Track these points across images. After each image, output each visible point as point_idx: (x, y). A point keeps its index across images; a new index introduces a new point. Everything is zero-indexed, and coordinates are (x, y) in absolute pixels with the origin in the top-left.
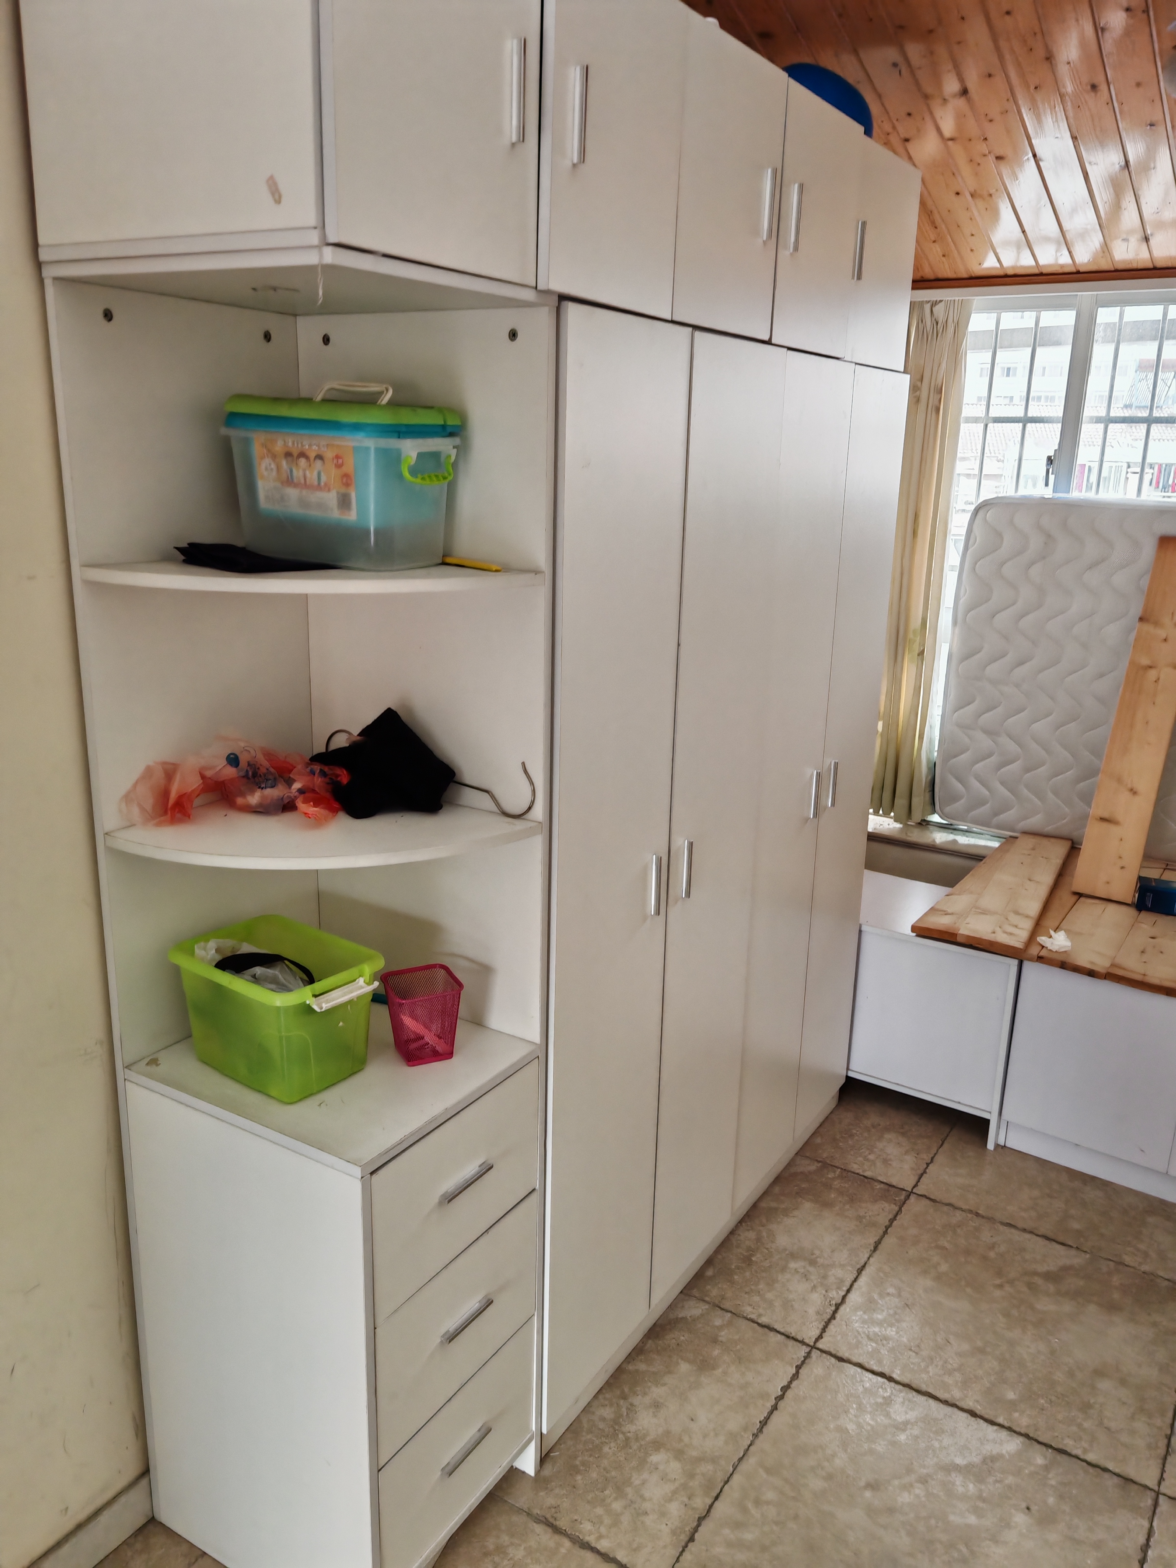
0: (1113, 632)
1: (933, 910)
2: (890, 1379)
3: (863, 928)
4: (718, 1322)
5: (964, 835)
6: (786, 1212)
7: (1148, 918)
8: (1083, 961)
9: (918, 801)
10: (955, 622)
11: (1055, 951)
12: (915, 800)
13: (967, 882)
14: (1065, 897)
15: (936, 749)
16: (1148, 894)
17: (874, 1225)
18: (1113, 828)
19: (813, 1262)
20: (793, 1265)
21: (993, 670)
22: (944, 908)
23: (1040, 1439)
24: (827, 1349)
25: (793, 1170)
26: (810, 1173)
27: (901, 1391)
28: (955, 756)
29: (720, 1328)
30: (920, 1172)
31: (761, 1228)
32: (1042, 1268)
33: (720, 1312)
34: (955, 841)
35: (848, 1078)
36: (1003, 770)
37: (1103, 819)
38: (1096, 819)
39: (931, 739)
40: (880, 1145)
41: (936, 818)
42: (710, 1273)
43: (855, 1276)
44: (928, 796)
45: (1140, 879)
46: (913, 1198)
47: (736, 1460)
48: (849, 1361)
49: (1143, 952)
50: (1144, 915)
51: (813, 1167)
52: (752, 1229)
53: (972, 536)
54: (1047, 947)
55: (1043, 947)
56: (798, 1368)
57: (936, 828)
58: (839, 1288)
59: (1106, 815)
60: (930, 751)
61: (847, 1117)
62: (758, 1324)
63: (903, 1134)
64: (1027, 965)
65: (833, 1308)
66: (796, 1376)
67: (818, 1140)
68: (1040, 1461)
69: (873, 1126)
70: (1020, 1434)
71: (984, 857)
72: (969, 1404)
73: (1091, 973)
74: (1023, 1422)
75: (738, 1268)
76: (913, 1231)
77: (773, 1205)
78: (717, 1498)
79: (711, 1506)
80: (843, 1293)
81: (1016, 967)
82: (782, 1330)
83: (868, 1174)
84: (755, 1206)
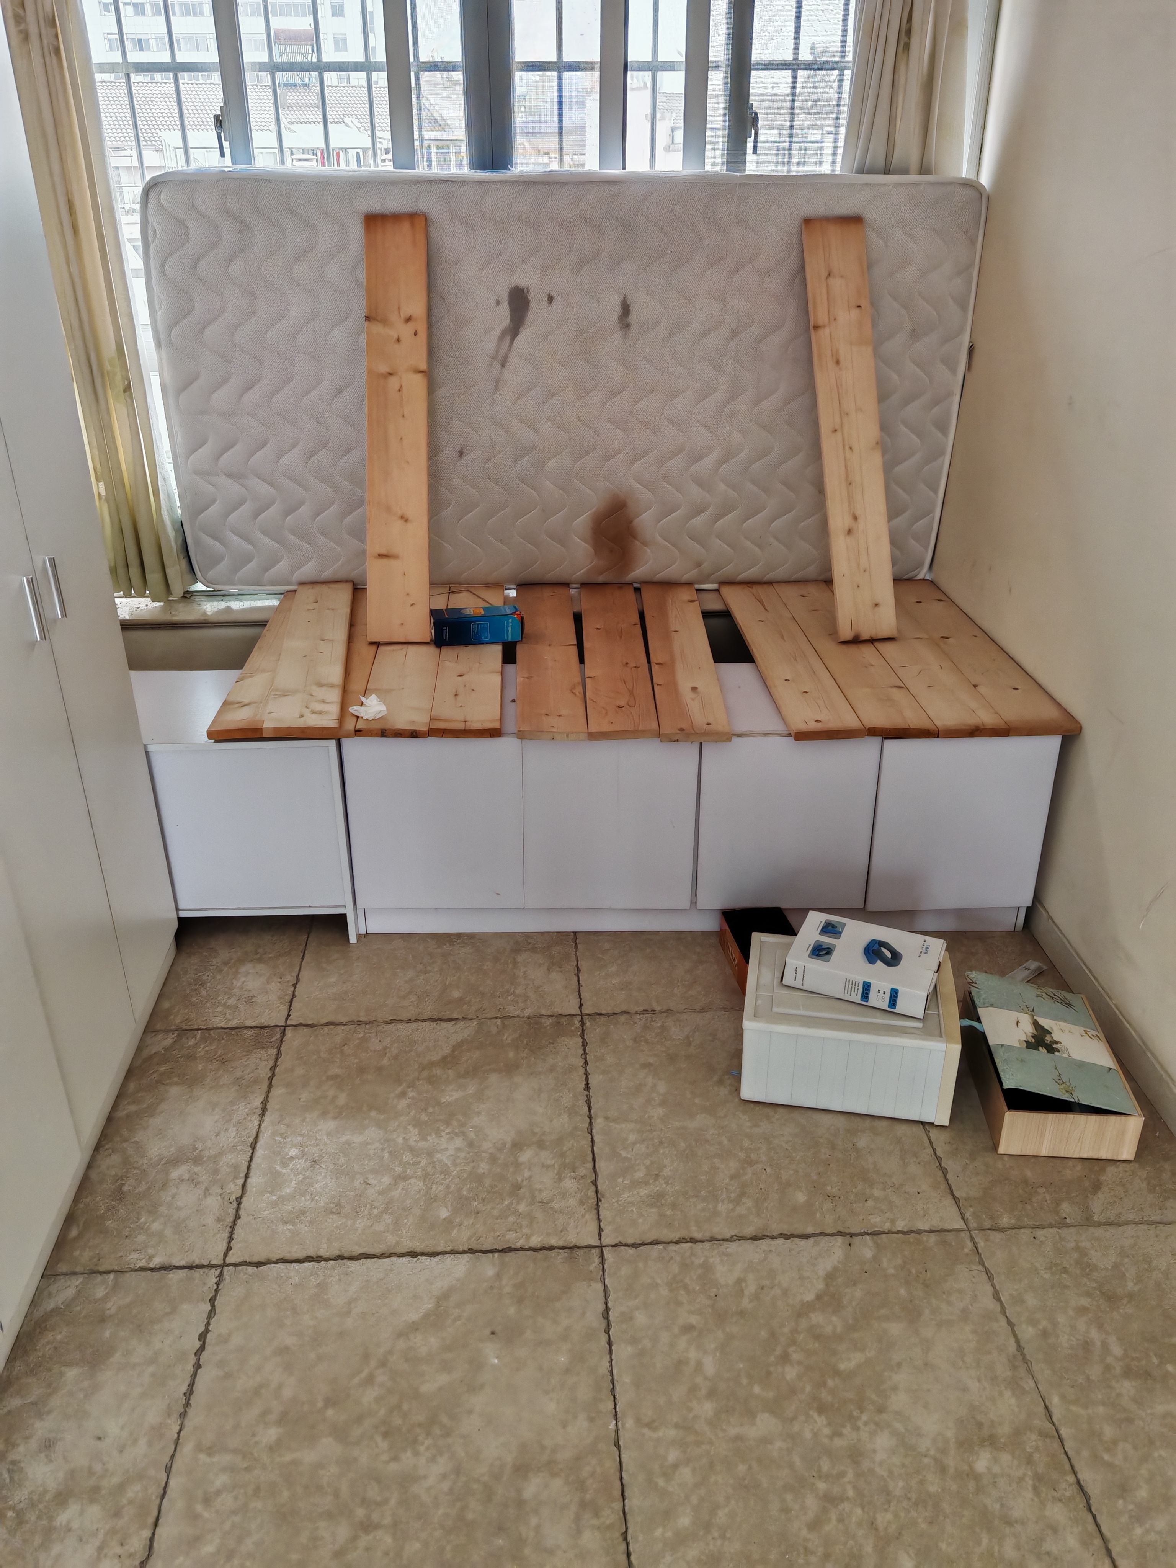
0: (340, 336)
1: (226, 704)
2: (318, 1259)
3: (151, 748)
4: (100, 1293)
5: (237, 599)
6: (151, 1111)
7: (449, 653)
8: (402, 723)
9: (175, 569)
10: (158, 344)
11: (371, 719)
12: (170, 572)
13: (256, 659)
14: (363, 651)
15: (178, 504)
16: (445, 628)
17: (256, 1081)
18: (392, 562)
19: (197, 1160)
20: (175, 1174)
21: (220, 398)
22: (239, 699)
23: (484, 1248)
24: (240, 1260)
25: (145, 1053)
26: (166, 1049)
27: (334, 1268)
28: (203, 512)
29: (105, 1299)
30: (288, 998)
31: (125, 1145)
32: (436, 1057)
33: (99, 1278)
34: (228, 609)
35: (181, 920)
36: (260, 517)
37: (381, 556)
38: (375, 557)
39: (168, 493)
40: (237, 983)
41: (199, 587)
42: (74, 1232)
43: (250, 1154)
44: (184, 563)
45: (433, 613)
46: (289, 1033)
47: (167, 1459)
48: (268, 1262)
49: (456, 695)
50: (445, 650)
51: (169, 1040)
52: (114, 1151)
53: (150, 227)
54: (362, 717)
55: (358, 717)
56: (212, 1300)
57: (204, 598)
58: (235, 1178)
59: (383, 551)
60: (171, 509)
61: (192, 962)
62: (152, 1270)
63: (260, 960)
64: (345, 743)
65: (235, 1205)
66: (212, 1313)
67: (166, 1005)
68: (490, 1272)
69: (225, 964)
70: (464, 1252)
71: (267, 622)
72: (407, 1245)
73: (414, 734)
74: (462, 1237)
75: (108, 1210)
76: (300, 1071)
77: (132, 1108)
78: (156, 1524)
79: (152, 1540)
80: (242, 1181)
81: (335, 748)
82: (182, 1263)
83: (233, 1023)
84: (110, 1119)
